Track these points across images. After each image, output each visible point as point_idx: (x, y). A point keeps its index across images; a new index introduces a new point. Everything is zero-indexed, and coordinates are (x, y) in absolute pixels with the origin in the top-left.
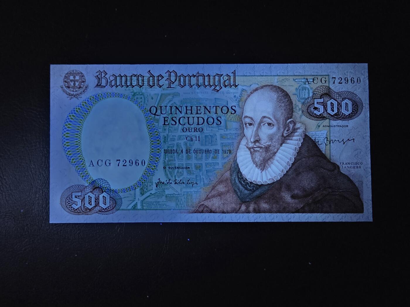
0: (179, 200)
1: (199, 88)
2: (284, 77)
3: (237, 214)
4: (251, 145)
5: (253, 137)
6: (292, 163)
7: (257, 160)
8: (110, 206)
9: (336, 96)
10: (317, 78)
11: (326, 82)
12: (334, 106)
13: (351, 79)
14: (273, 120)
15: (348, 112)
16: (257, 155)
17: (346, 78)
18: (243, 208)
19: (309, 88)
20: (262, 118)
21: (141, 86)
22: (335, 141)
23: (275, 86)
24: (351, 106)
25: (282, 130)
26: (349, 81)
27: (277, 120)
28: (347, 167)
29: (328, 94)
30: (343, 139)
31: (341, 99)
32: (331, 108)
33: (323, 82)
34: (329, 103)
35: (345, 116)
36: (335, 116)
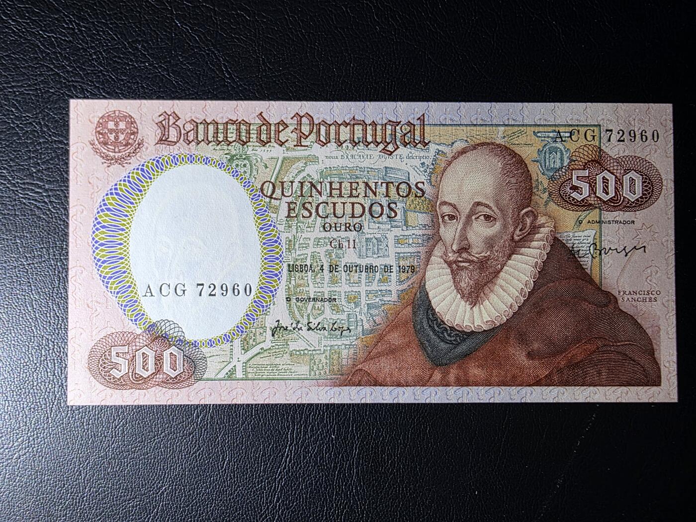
0: (316, 361)
1: (356, 148)
2: (516, 129)
3: (425, 388)
4: (452, 257)
5: (456, 241)
6: (529, 292)
7: (463, 284)
8: (184, 372)
9: (613, 166)
10: (578, 131)
11: (594, 139)
12: (608, 183)
13: (642, 133)
14: (494, 208)
15: (634, 196)
16: (464, 274)
17: (632, 132)
18: (437, 376)
19: (563, 149)
20: (473, 205)
21: (244, 143)
22: (610, 251)
23: (499, 146)
24: (641, 184)
25: (511, 229)
26: (638, 136)
27: (501, 210)
28: (630, 299)
29: (598, 161)
30: (625, 247)
31: (622, 171)
32: (604, 188)
33: (589, 138)
34: (599, 178)
35: (628, 203)
36: (610, 203)
